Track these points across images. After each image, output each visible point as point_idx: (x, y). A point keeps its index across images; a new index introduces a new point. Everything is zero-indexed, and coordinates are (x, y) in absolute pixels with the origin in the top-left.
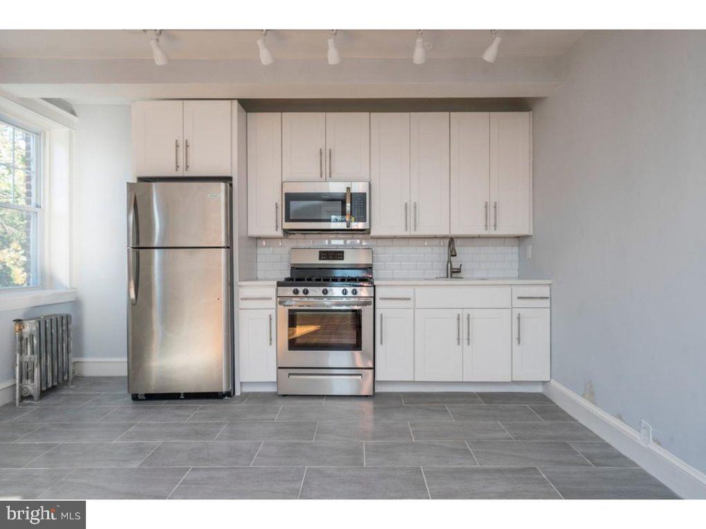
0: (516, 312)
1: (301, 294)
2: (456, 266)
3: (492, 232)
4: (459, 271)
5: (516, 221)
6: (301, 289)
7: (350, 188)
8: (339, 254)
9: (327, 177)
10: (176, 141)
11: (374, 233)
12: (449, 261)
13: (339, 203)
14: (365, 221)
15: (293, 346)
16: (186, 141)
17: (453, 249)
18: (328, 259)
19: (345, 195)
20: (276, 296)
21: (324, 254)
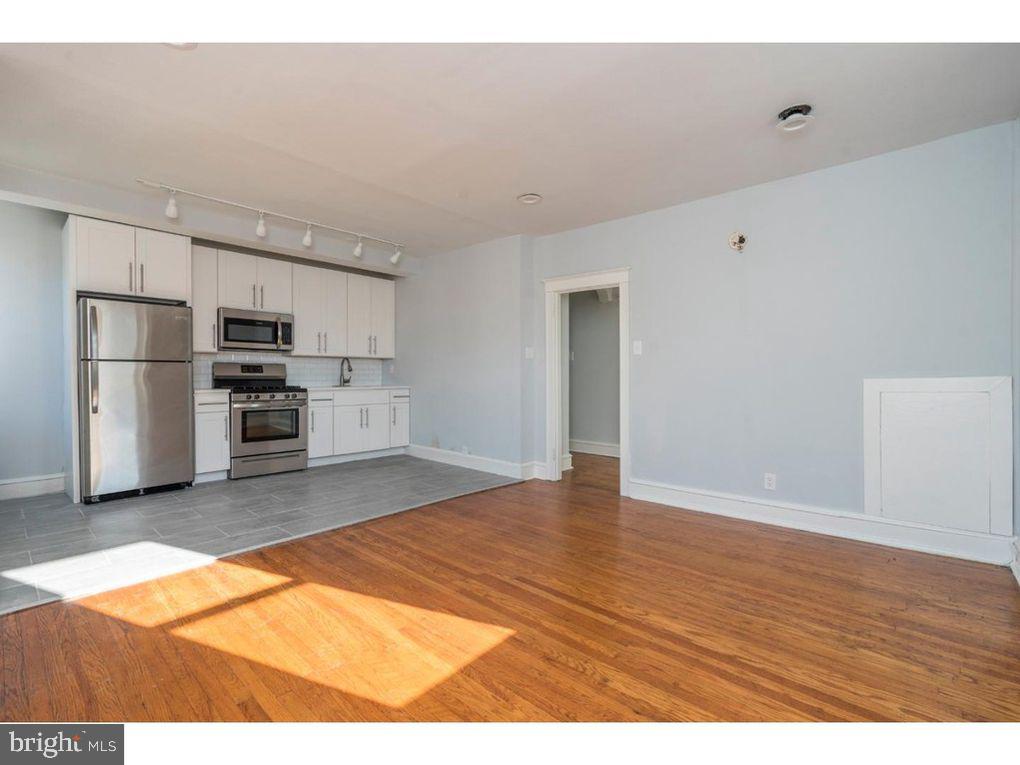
0: (392, 405)
1: (253, 399)
2: (346, 377)
3: (373, 356)
4: (348, 381)
5: (386, 350)
6: (253, 395)
7: (279, 319)
8: (258, 368)
9: (259, 308)
10: (131, 264)
11: (294, 353)
12: (342, 375)
13: (270, 330)
14: (290, 343)
15: (245, 439)
16: (142, 266)
17: (349, 366)
18: (249, 372)
19: (276, 323)
20: (230, 401)
21: (246, 368)
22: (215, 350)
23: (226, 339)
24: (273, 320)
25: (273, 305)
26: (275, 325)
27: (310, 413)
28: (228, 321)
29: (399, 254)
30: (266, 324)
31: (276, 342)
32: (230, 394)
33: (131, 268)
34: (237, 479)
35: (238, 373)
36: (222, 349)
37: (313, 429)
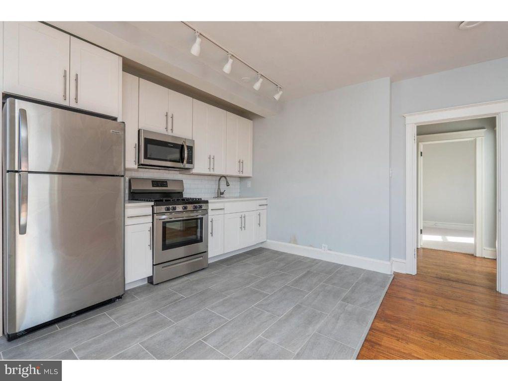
0: (257, 212)
1: (171, 210)
2: (222, 190)
4: (222, 194)
6: (170, 207)
7: (185, 142)
8: (163, 183)
9: (170, 133)
10: (65, 71)
11: (194, 171)
12: (219, 188)
13: (178, 151)
14: (192, 163)
15: (165, 247)
16: (77, 75)
17: (227, 182)
18: (158, 186)
19: (182, 146)
20: (153, 213)
21: (156, 183)
22: (136, 167)
23: (146, 157)
24: (180, 143)
25: (181, 131)
26: (182, 148)
27: (210, 220)
28: (148, 141)
29: (281, 93)
30: (175, 146)
31: (183, 162)
32: (152, 206)
33: (65, 76)
34: (158, 284)
35: (149, 187)
36: (141, 166)
37: (212, 233)
